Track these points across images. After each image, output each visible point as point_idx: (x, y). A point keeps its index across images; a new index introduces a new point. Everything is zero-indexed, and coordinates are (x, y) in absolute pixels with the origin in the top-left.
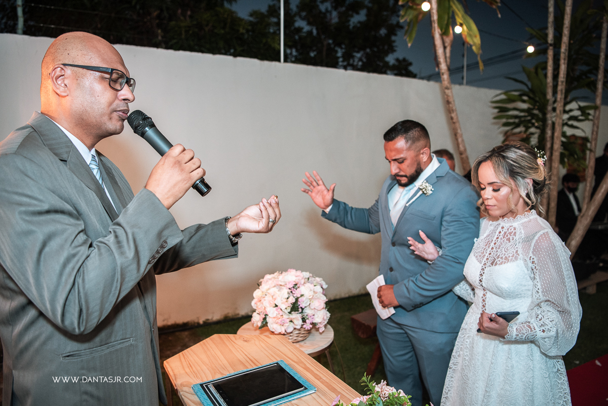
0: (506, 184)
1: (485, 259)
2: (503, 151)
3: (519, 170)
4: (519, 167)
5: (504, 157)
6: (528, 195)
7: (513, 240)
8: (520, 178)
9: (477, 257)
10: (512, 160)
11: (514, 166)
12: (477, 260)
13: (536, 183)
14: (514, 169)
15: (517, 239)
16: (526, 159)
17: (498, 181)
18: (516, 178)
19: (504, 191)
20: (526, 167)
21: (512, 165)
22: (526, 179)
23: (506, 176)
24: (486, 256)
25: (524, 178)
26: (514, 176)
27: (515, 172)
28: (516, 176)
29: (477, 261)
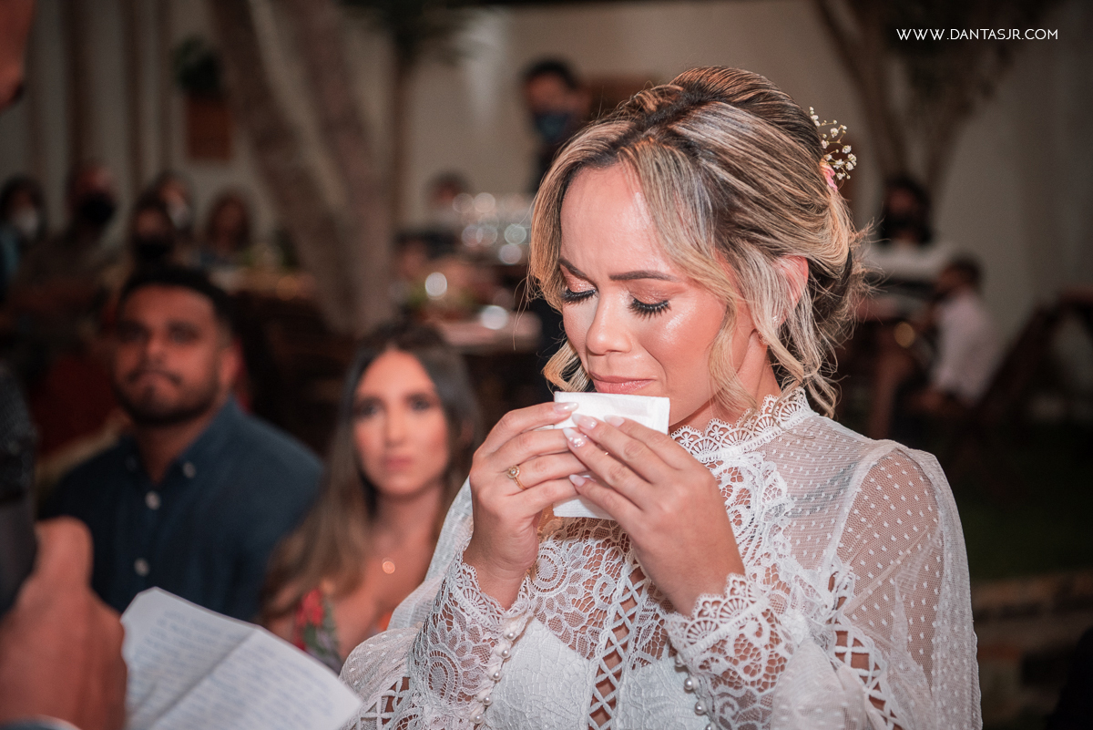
0: (706, 281)
1: (606, 632)
2: (681, 114)
3: (758, 217)
4: (757, 201)
5: (690, 148)
6: (785, 334)
7: (739, 523)
8: (755, 254)
9: (555, 625)
10: (727, 167)
11: (739, 195)
12: (565, 638)
13: (818, 276)
14: (734, 209)
15: (760, 519)
16: (783, 160)
17: (663, 268)
18: (743, 254)
19: (683, 313)
20: (787, 199)
21: (726, 185)
22: (782, 261)
23: (703, 241)
24: (611, 616)
25: (775, 253)
26: (734, 246)
27: (739, 227)
28: (746, 246)
29: (564, 647)
